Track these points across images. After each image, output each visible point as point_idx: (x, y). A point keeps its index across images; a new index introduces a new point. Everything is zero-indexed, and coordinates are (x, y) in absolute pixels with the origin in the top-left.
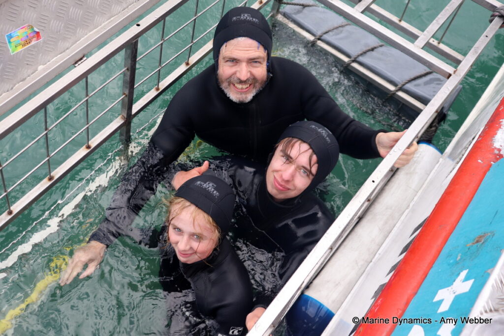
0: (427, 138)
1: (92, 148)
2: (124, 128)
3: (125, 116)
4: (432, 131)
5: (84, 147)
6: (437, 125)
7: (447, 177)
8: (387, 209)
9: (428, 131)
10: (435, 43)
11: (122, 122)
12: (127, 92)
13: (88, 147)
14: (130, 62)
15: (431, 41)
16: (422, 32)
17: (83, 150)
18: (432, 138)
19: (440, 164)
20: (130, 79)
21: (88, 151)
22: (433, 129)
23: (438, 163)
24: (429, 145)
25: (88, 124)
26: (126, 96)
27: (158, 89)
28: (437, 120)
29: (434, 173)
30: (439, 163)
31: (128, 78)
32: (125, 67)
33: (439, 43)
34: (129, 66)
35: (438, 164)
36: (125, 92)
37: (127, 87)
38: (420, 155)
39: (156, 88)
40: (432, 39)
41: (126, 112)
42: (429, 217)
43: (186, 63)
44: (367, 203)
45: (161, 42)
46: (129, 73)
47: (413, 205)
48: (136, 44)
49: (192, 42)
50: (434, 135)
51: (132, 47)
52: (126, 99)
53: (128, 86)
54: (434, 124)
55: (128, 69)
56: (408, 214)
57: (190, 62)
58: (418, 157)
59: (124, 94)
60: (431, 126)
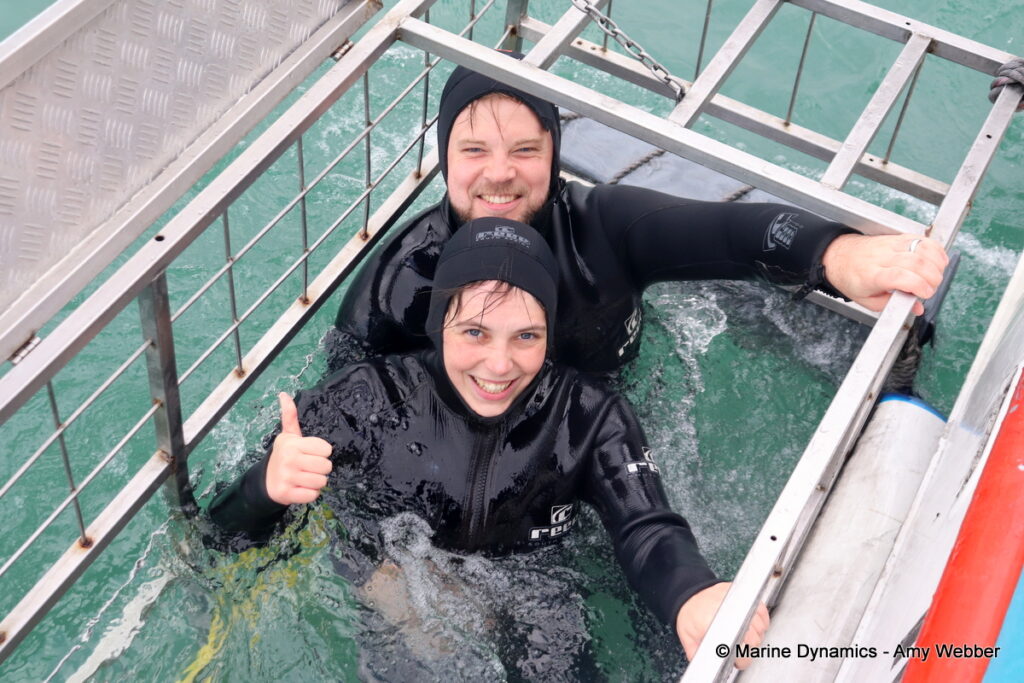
0: (900, 383)
1: (95, 544)
2: (173, 479)
3: (169, 451)
4: (910, 365)
5: (76, 543)
6: (918, 349)
7: (958, 496)
8: (830, 574)
9: (899, 368)
10: (877, 164)
11: (162, 466)
12: (162, 396)
13: (86, 543)
14: (153, 326)
15: (865, 161)
16: (840, 143)
17: (75, 552)
18: (911, 382)
19: (943, 452)
20: (162, 366)
21: (88, 551)
22: (911, 359)
23: (936, 451)
24: (908, 399)
25: (74, 489)
26: (162, 405)
27: (241, 373)
28: (915, 339)
29: (932, 477)
30: (940, 450)
31: (158, 365)
32: (146, 339)
33: (885, 163)
34: (154, 335)
35: (939, 453)
36: (158, 398)
37: (158, 386)
38: (887, 427)
39: (236, 371)
40: (868, 156)
41: (169, 442)
42: (930, 610)
43: (301, 299)
44: (774, 581)
45: (228, 266)
46: (156, 353)
47: (894, 566)
48: (162, 282)
49: (307, 250)
50: (915, 373)
51: (153, 292)
52: (165, 414)
53: (161, 382)
54: (910, 349)
55: (153, 344)
56: (884, 590)
57: (309, 296)
58: (883, 434)
59: (156, 401)
60: (903, 354)
